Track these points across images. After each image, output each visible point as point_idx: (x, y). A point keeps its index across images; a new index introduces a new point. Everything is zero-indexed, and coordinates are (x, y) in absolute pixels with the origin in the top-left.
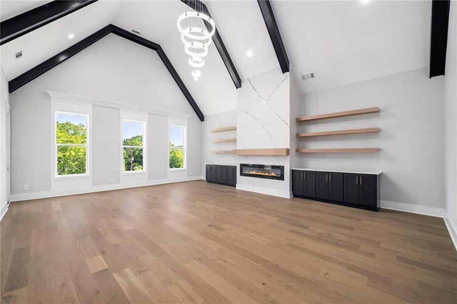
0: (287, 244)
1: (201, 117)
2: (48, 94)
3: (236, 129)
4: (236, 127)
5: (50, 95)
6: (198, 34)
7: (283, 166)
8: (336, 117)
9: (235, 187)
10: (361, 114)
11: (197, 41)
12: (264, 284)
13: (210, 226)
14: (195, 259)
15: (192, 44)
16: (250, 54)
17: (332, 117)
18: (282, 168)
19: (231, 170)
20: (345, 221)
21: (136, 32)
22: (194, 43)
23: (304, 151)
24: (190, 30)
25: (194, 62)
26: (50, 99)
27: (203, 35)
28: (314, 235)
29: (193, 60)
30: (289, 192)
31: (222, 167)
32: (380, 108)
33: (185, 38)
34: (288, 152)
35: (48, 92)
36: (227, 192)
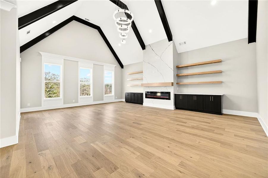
0: (177, 130)
1: (122, 66)
2: (40, 54)
3: (142, 72)
4: (143, 71)
5: (41, 54)
6: (124, 21)
7: (170, 92)
8: (198, 65)
9: (143, 104)
10: (212, 63)
11: (124, 24)
12: (169, 147)
13: (134, 123)
14: (131, 137)
15: (122, 26)
16: (150, 31)
17: (196, 65)
18: (169, 93)
19: (140, 95)
20: (205, 120)
21: (87, 20)
22: (122, 25)
23: (181, 83)
24: (121, 19)
25: (122, 36)
26: (42, 56)
27: (127, 21)
28: (190, 126)
29: (122, 35)
30: (173, 106)
31: (134, 94)
32: (222, 60)
33: (117, 23)
34: (172, 84)
35: (40, 52)
36: (139, 107)
